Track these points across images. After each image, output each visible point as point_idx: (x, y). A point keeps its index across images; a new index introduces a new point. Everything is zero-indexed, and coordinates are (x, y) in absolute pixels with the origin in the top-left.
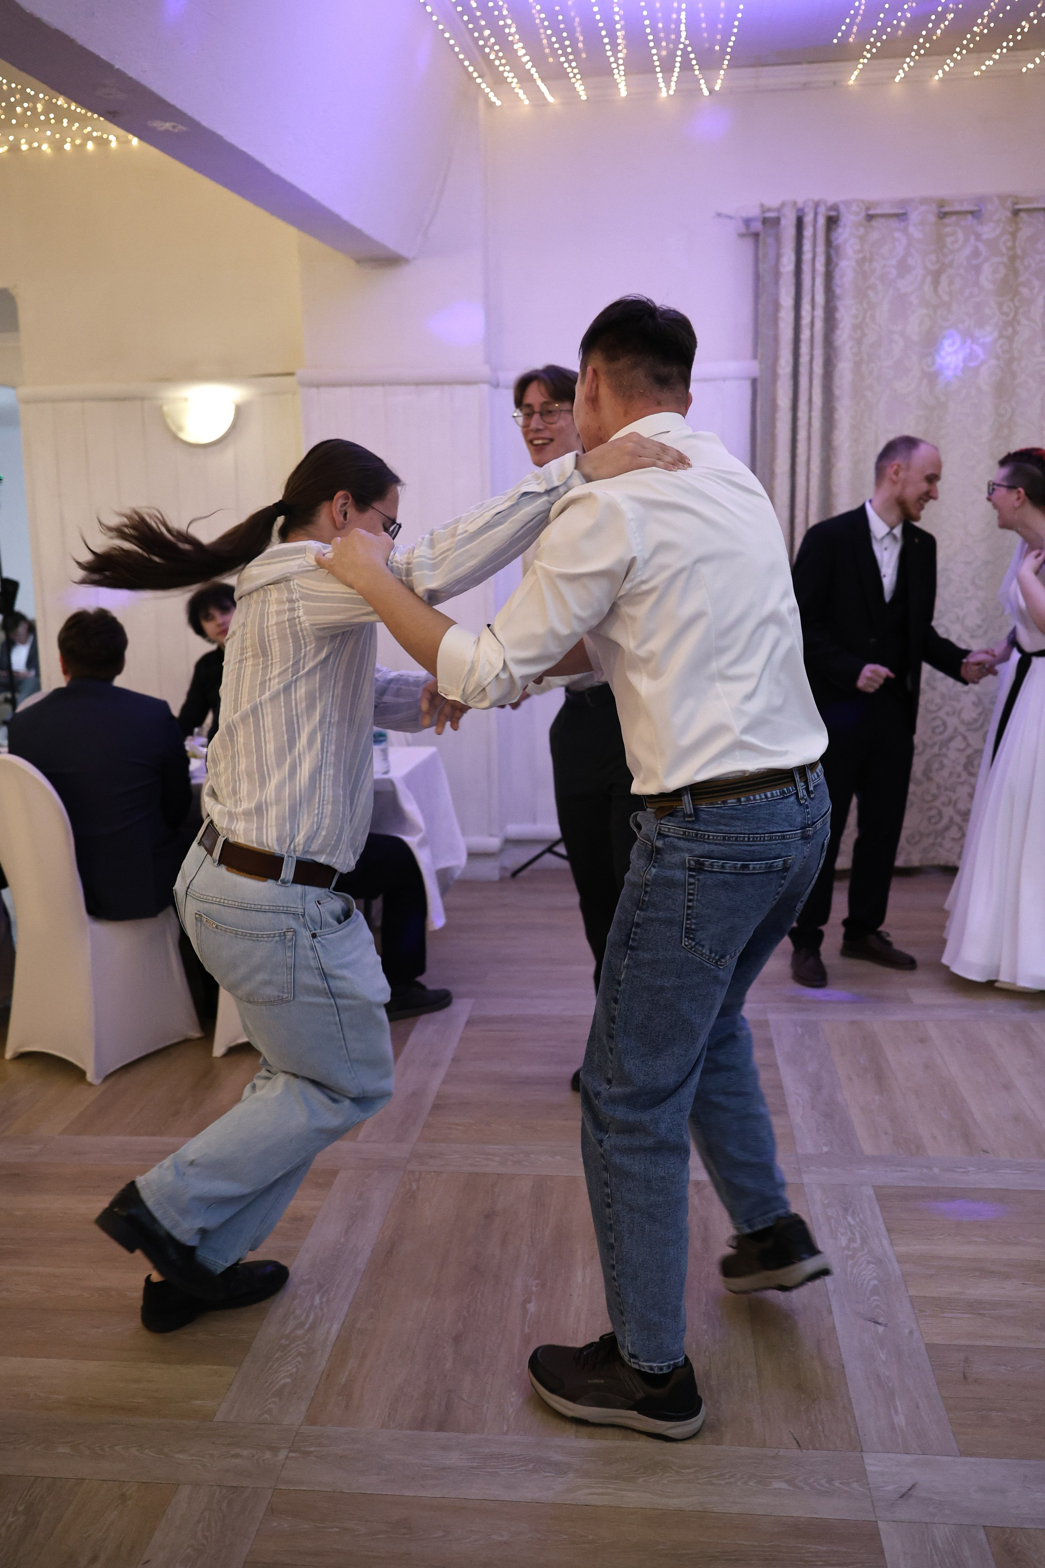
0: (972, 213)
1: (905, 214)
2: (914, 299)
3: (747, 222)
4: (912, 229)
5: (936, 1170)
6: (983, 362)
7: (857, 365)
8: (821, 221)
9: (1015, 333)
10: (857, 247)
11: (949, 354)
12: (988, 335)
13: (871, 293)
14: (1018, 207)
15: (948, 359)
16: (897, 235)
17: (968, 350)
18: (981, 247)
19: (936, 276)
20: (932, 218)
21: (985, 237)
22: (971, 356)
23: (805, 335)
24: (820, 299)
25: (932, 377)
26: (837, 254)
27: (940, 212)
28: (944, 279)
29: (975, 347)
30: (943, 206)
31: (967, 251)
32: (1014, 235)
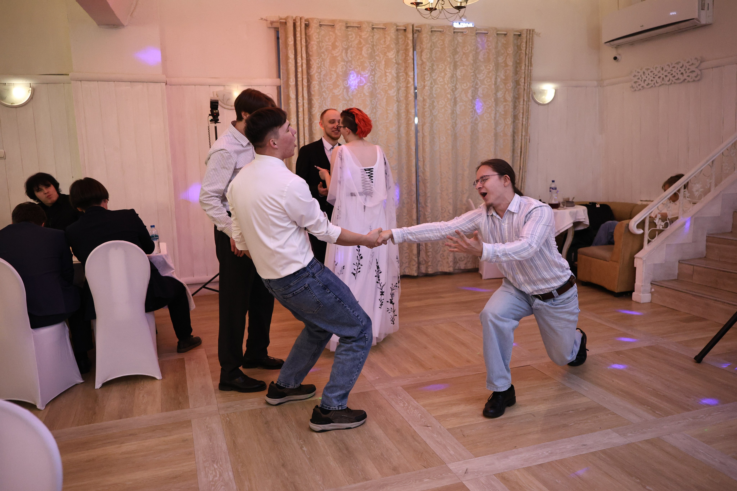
0: (357, 27)
1: (333, 26)
2: (339, 58)
3: (272, 23)
4: (336, 31)
5: (419, 377)
6: (365, 84)
7: (320, 82)
8: (303, 25)
9: (375, 73)
10: (317, 37)
11: (352, 80)
12: (366, 74)
13: (323, 55)
14: (373, 27)
15: (352, 82)
16: (331, 33)
17: (359, 79)
18: (362, 41)
19: (347, 50)
20: (344, 28)
21: (363, 37)
22: (360, 82)
23: (300, 70)
24: (304, 55)
25: (347, 89)
26: (309, 39)
27: (347, 26)
28: (349, 51)
29: (362, 78)
30: (347, 24)
31: (356, 42)
32: (373, 37)
